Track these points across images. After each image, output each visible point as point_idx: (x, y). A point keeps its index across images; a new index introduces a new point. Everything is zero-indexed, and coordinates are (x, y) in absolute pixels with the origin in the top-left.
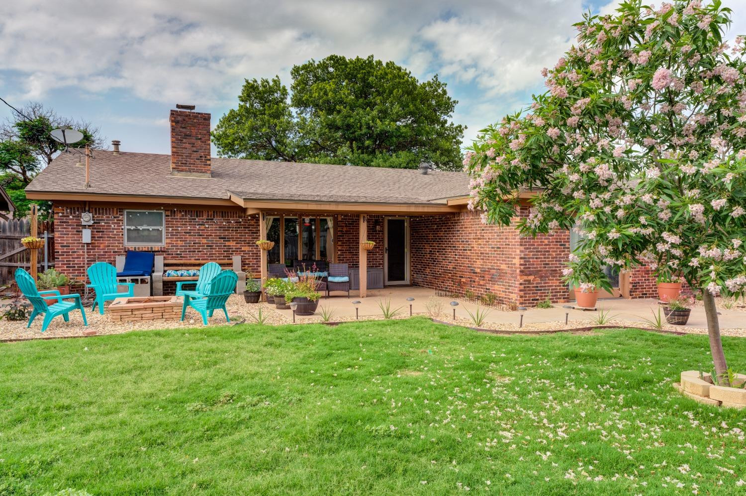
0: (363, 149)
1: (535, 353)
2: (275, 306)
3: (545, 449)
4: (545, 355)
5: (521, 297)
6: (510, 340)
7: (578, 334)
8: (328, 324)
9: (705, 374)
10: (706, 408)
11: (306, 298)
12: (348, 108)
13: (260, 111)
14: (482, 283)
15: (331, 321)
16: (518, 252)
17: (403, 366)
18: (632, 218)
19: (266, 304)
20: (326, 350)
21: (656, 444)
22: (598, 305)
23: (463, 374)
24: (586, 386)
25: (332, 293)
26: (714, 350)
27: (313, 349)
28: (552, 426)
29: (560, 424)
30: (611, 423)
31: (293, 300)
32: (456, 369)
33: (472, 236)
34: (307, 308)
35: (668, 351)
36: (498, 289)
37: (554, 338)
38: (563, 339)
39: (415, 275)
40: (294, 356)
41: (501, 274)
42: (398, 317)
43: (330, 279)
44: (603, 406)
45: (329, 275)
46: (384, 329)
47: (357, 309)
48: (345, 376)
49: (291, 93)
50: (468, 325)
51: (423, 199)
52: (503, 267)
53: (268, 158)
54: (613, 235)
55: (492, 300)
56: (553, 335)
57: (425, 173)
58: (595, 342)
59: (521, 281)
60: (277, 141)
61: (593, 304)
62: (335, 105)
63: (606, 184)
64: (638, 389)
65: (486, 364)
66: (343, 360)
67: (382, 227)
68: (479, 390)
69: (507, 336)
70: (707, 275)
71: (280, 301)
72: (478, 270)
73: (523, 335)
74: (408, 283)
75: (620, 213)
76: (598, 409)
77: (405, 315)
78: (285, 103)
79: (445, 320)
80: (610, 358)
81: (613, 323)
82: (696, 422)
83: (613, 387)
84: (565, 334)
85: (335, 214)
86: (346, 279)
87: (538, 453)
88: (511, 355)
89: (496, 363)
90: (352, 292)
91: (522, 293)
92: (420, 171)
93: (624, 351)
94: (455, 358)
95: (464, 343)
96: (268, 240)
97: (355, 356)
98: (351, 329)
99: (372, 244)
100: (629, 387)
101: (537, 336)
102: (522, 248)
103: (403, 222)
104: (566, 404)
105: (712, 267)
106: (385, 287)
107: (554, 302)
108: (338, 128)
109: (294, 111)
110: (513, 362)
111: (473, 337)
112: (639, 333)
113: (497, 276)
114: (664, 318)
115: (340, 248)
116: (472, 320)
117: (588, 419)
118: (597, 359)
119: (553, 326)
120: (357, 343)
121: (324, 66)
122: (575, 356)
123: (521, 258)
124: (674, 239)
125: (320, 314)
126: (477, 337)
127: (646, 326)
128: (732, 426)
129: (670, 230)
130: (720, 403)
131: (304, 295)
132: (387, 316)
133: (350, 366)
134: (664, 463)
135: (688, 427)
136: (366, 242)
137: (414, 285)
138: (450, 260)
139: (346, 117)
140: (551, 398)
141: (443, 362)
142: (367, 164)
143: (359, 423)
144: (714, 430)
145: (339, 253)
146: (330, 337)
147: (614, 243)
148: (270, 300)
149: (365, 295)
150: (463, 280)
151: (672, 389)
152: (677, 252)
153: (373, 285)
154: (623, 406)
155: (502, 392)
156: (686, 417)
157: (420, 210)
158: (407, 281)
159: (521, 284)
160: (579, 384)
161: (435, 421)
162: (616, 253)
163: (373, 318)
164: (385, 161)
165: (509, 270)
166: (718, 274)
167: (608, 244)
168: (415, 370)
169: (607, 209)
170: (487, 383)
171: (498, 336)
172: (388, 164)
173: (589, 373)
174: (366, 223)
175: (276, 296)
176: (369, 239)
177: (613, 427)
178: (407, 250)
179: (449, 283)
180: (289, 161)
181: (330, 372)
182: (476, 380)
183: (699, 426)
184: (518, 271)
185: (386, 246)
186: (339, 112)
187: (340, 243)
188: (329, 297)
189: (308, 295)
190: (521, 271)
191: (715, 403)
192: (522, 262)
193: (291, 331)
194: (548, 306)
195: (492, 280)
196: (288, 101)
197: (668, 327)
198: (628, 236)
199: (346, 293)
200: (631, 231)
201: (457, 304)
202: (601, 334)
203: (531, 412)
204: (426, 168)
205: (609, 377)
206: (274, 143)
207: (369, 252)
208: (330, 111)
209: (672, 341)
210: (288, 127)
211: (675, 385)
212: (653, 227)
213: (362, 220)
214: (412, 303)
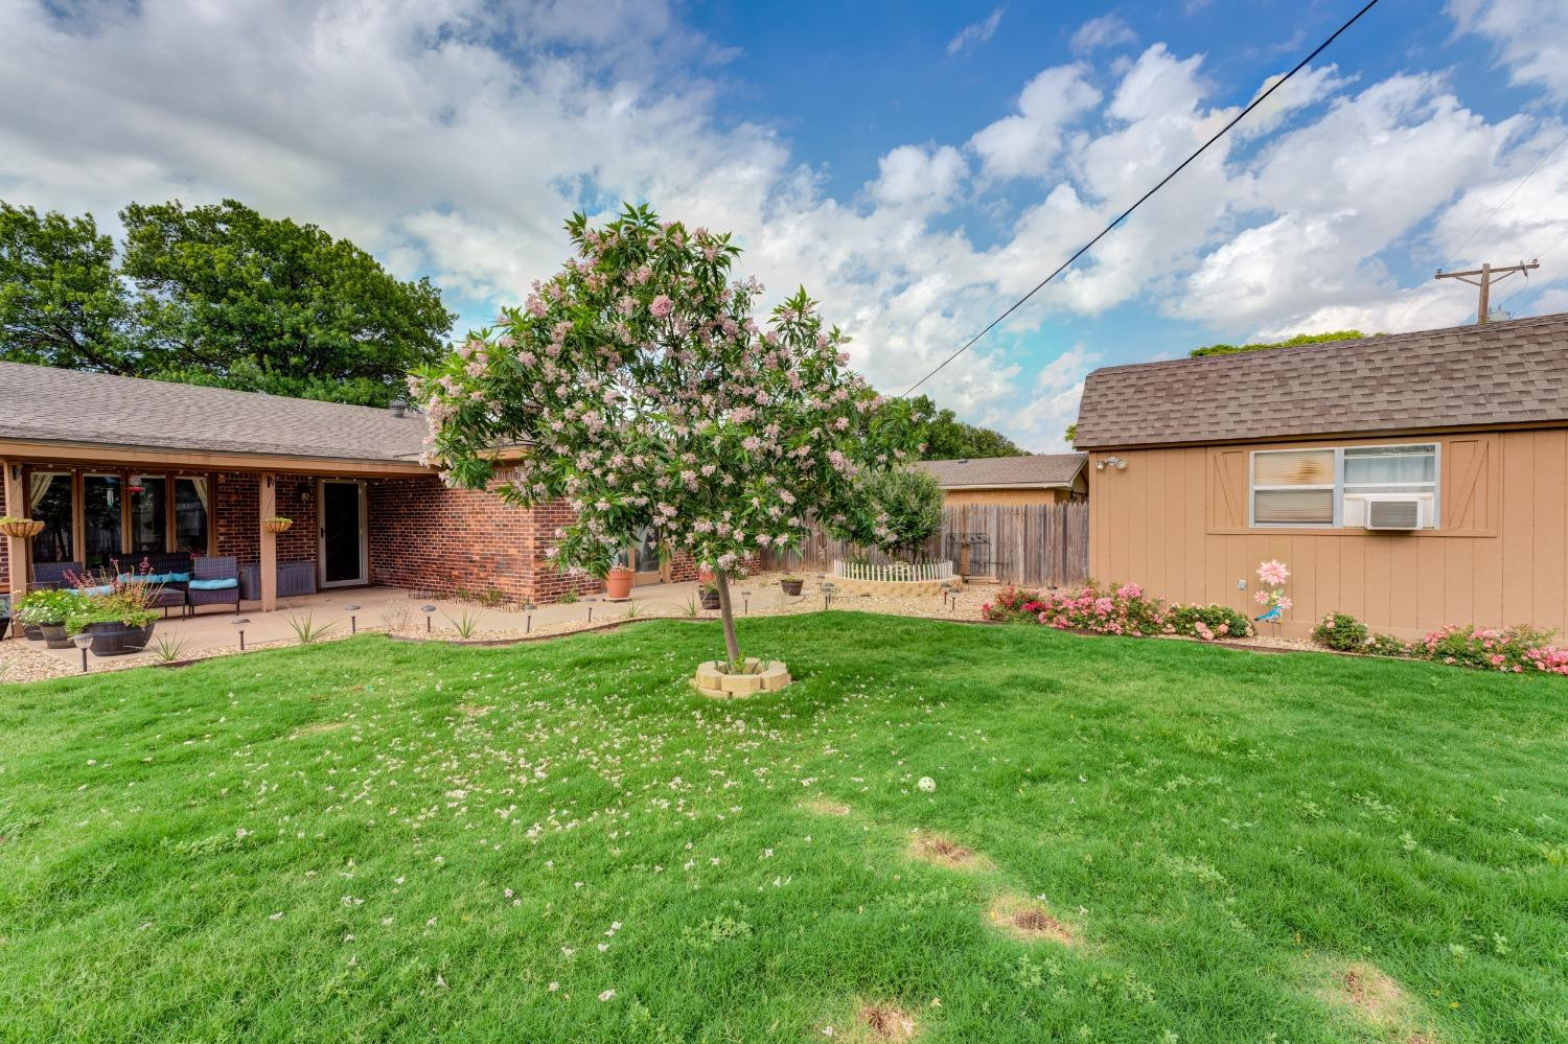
0: (285, 369)
1: (536, 666)
2: (44, 643)
3: (507, 803)
4: (550, 667)
5: (537, 591)
6: (506, 652)
7: (601, 632)
8: (168, 666)
9: (721, 663)
10: (714, 703)
11: (121, 624)
12: (254, 296)
13: (39, 270)
14: (482, 575)
15: (179, 658)
16: (532, 530)
17: (307, 717)
18: (625, 486)
19: (24, 642)
20: (146, 715)
21: (653, 759)
22: (633, 593)
23: (414, 715)
24: (589, 701)
25: (198, 609)
26: (726, 635)
27: (113, 717)
28: (528, 766)
29: (541, 760)
30: (607, 744)
31: (86, 629)
32: (407, 708)
33: (467, 509)
34: (123, 639)
35: (695, 641)
36: (505, 583)
37: (568, 643)
38: (577, 642)
39: (378, 570)
40: (57, 737)
41: (510, 561)
42: (328, 639)
43: (193, 584)
44: (604, 723)
45: (193, 577)
46: (290, 662)
47: (242, 633)
48: (174, 757)
49: (120, 250)
50: (450, 639)
51: (389, 454)
52: (512, 551)
53: (65, 363)
54: (602, 505)
55: (495, 599)
56: (567, 638)
57: (401, 416)
58: (616, 642)
59: (537, 570)
60: (87, 334)
61: (627, 594)
62: (227, 288)
63: (597, 439)
64: (652, 693)
65: (458, 692)
66: (177, 728)
67: (315, 494)
68: (434, 735)
69: (503, 647)
70: (701, 553)
71: (55, 634)
72: (477, 558)
73: (528, 643)
74: (366, 582)
75: (611, 478)
76: (598, 728)
77: (343, 631)
78: (108, 267)
79: (413, 635)
80: (629, 659)
81: (646, 614)
82: (702, 722)
83: (622, 696)
84: (585, 635)
85: (212, 474)
86: (231, 582)
87: (497, 810)
88: (501, 674)
89: (475, 688)
90: (244, 604)
91: (538, 586)
92: (392, 411)
93: (648, 647)
94: (412, 690)
95: (433, 667)
96: (26, 517)
97: (211, 715)
98: (219, 670)
99: (285, 523)
100: (640, 693)
101: (547, 642)
102: (537, 525)
103: (355, 487)
104: (558, 731)
105: (705, 544)
106: (320, 591)
107: (581, 594)
108: (230, 329)
109: (130, 283)
110: (502, 683)
111: (449, 655)
112: (669, 624)
113: (503, 565)
114: (698, 601)
115: (222, 530)
116: (457, 630)
117: (580, 744)
118: (614, 662)
119: (573, 626)
120: (223, 694)
121: (206, 218)
122: (587, 663)
123: (536, 539)
124: (670, 511)
125: (155, 650)
126: (457, 655)
127: (680, 615)
128: (735, 718)
129: (667, 500)
130: (731, 693)
131: (116, 618)
132: (305, 639)
133: (191, 737)
134: (655, 782)
135: (692, 729)
136: (274, 518)
137: (375, 584)
138: (436, 544)
139: (248, 311)
140: (539, 726)
141: (389, 701)
142: (295, 393)
143: (165, 841)
144: (718, 727)
145: (222, 538)
146: (161, 690)
147: (606, 514)
148: (33, 632)
149: (273, 607)
150: (455, 573)
151: (688, 687)
152: (673, 526)
153: (290, 590)
154: (630, 718)
155: (470, 731)
156: (693, 719)
157: (380, 469)
158: (364, 578)
159: (536, 574)
160: (581, 700)
161: (339, 801)
162: (612, 529)
163: (277, 645)
164: (329, 392)
165: (520, 556)
166: (710, 552)
167: (599, 518)
168: (331, 721)
169: (597, 472)
170: (449, 721)
171: (491, 649)
172: (335, 394)
173: (598, 681)
174: (273, 488)
175: (46, 625)
176: (279, 514)
177: (609, 749)
178: (362, 532)
179: (433, 580)
180: (116, 373)
181: (139, 755)
182: (434, 721)
183: (703, 727)
184: (532, 556)
185: (322, 524)
186: (233, 301)
187: (222, 522)
188: (193, 615)
189: (126, 618)
190: (536, 557)
191: (725, 695)
192: (538, 543)
193: (66, 690)
194: (573, 601)
195: (498, 571)
196: (116, 264)
197: (702, 613)
198: (621, 507)
199: (233, 607)
200: (625, 501)
201: (434, 609)
202: (627, 629)
203: (503, 753)
204: (402, 408)
205: (620, 685)
206: (79, 337)
207: (282, 538)
208: (216, 296)
209: (702, 629)
210: (115, 311)
211: (691, 681)
212: (649, 496)
213: (264, 484)
214: (356, 613)
